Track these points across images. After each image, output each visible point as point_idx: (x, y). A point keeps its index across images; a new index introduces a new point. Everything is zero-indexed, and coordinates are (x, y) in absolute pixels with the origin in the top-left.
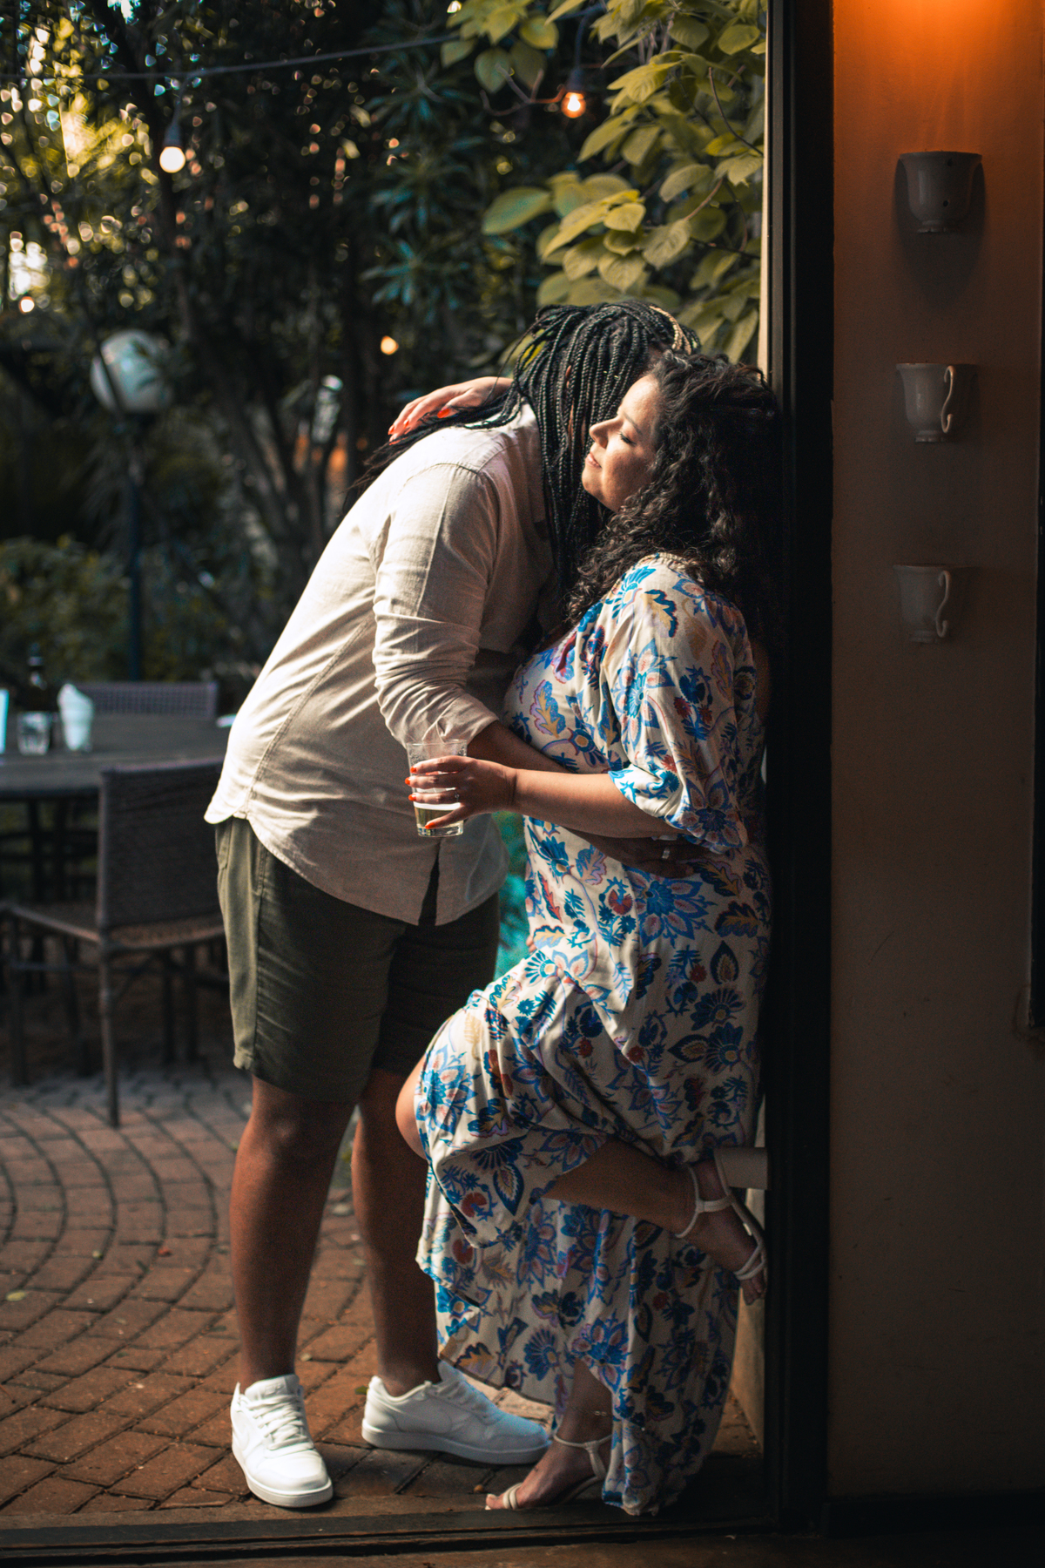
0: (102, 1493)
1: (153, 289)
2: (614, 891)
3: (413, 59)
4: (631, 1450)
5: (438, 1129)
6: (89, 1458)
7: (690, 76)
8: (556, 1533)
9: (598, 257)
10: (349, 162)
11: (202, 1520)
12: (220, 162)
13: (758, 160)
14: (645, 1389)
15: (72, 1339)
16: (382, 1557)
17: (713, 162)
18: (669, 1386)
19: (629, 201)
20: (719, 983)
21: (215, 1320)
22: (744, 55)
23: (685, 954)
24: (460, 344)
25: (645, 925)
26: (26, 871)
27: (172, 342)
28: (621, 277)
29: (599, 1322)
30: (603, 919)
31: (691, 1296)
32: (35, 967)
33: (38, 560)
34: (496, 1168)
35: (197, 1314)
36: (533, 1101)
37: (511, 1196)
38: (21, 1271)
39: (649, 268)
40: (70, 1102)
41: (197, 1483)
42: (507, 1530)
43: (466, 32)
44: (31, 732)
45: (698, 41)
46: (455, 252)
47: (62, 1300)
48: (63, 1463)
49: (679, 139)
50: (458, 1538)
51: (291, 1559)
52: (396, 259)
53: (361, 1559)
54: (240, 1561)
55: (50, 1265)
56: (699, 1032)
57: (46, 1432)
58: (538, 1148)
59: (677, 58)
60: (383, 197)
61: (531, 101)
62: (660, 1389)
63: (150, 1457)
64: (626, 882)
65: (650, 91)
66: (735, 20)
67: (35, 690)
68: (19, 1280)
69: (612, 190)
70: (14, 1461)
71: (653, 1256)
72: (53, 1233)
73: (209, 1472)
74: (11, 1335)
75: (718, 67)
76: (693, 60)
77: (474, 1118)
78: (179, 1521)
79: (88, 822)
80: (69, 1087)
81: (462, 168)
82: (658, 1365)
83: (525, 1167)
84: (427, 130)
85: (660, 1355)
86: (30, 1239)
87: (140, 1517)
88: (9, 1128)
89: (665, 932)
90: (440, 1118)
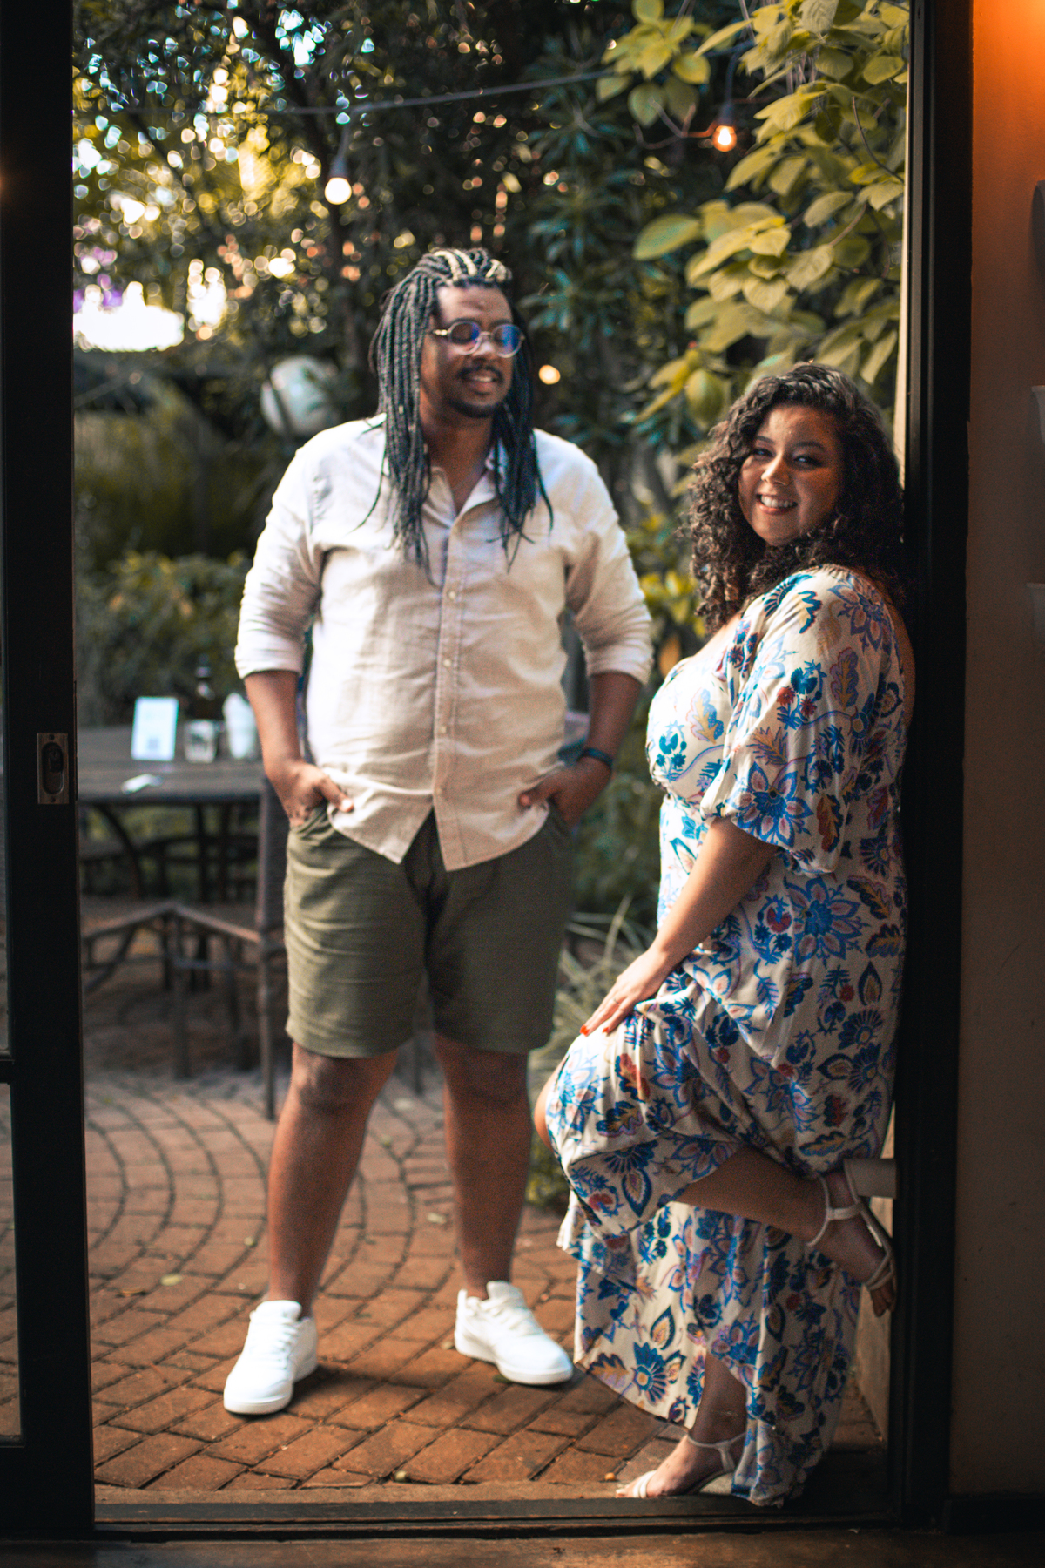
0: (247, 1471)
1: (324, 318)
2: (772, 909)
3: (571, 95)
4: (764, 1448)
5: (568, 1128)
6: (235, 1437)
7: (835, 106)
8: (683, 1522)
9: (744, 279)
10: (510, 195)
11: (341, 1500)
12: (386, 195)
13: (899, 187)
14: (777, 1388)
15: (222, 1322)
16: (514, 1541)
17: (857, 188)
18: (800, 1387)
19: (774, 227)
20: (865, 1004)
21: (360, 1307)
22: (888, 85)
23: (837, 975)
24: (615, 370)
25: (800, 944)
26: (192, 873)
27: (339, 367)
28: (766, 299)
29: (737, 1324)
30: (759, 938)
31: (821, 1297)
32: (199, 966)
33: (211, 577)
34: (626, 1172)
35: (344, 1302)
36: (669, 1105)
37: (639, 1200)
38: (177, 1256)
39: (791, 291)
40: (230, 1095)
41: (338, 1464)
42: (636, 1518)
43: (621, 67)
44: (198, 740)
45: (843, 71)
46: (610, 280)
47: (215, 1285)
48: (210, 1442)
49: (825, 170)
50: (588, 1524)
51: (425, 1540)
52: (554, 287)
53: (494, 1542)
54: (376, 1540)
55: (205, 1251)
56: (845, 1051)
57: (194, 1412)
58: (670, 1155)
59: (823, 88)
60: (540, 228)
61: (682, 134)
62: (791, 1389)
63: (294, 1438)
64: (787, 901)
65: (796, 119)
66: (880, 51)
67: (203, 700)
68: (174, 1264)
69: (758, 217)
70: (163, 1438)
71: (787, 1258)
72: (207, 1219)
73: (350, 1454)
74: (164, 1317)
75: (862, 96)
76: (839, 89)
77: (601, 1118)
78: (320, 1501)
79: (249, 828)
80: (229, 1081)
81: (616, 200)
82: (789, 1366)
83: (655, 1173)
84: (584, 162)
85: (792, 1355)
86: (186, 1226)
87: (283, 1495)
88: (170, 1119)
89: (819, 952)
90: (570, 1116)
